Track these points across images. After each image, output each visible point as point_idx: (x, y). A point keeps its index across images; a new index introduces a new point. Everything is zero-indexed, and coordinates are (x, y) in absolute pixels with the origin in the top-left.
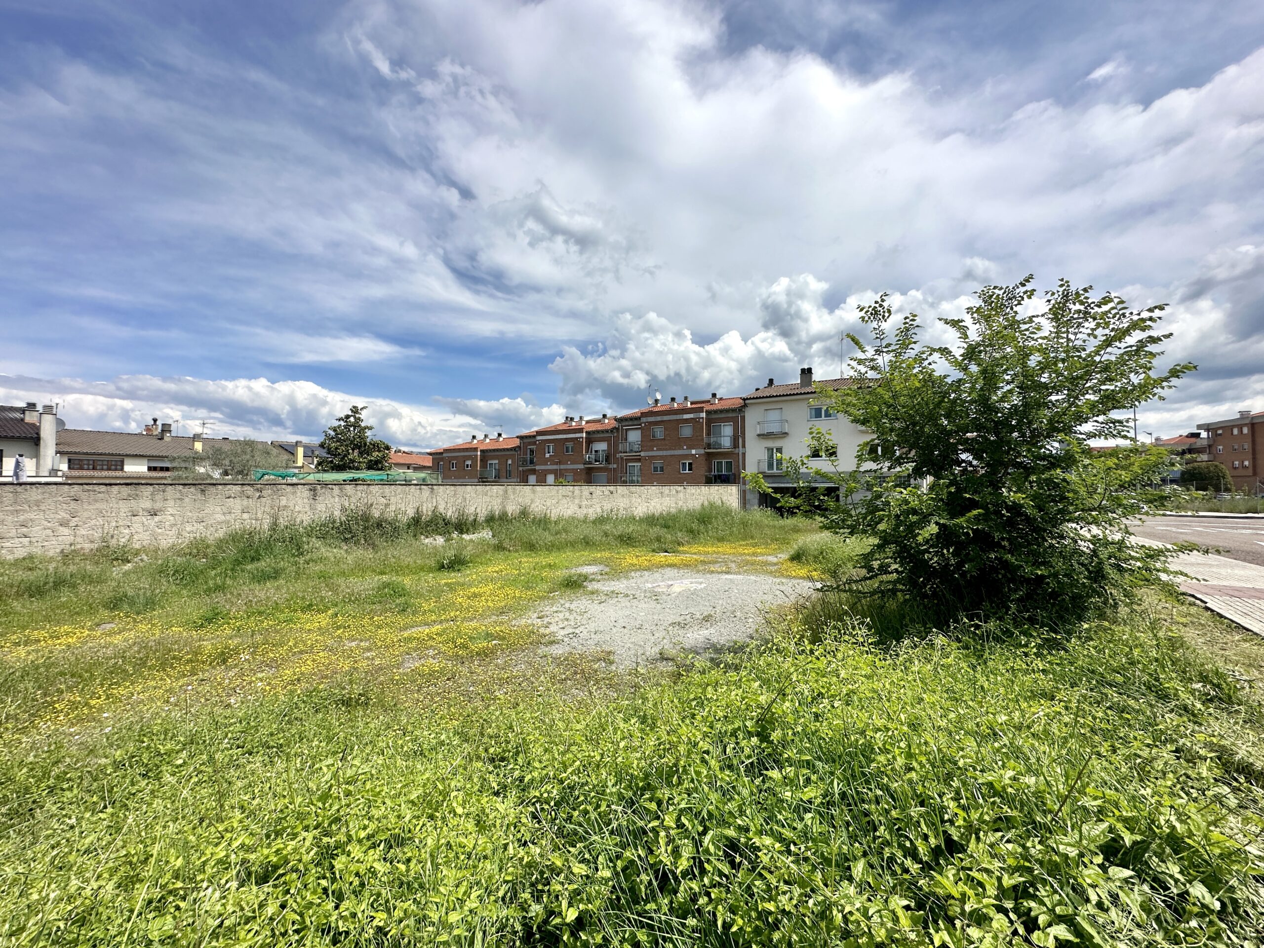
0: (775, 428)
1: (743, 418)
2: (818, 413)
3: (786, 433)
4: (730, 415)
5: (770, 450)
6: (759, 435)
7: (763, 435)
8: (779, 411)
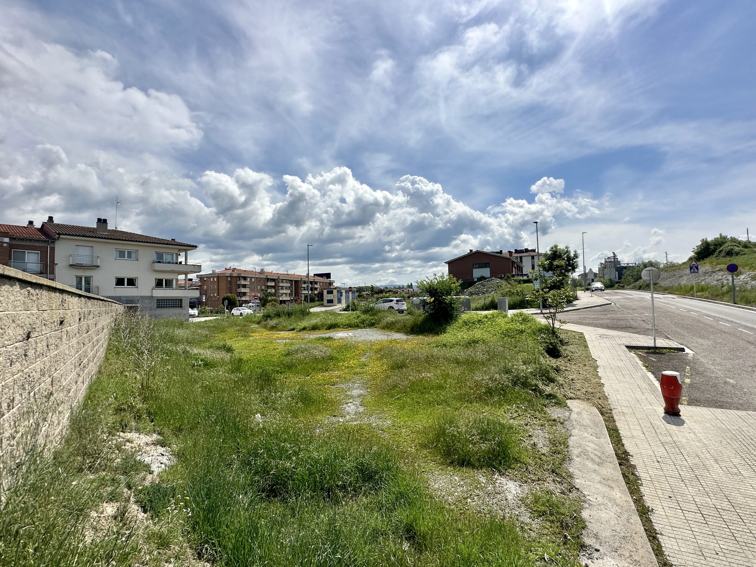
0: (85, 261)
1: (53, 250)
2: (122, 254)
3: (98, 266)
4: (37, 244)
5: (79, 279)
6: (71, 265)
7: (74, 265)
8: (90, 248)
